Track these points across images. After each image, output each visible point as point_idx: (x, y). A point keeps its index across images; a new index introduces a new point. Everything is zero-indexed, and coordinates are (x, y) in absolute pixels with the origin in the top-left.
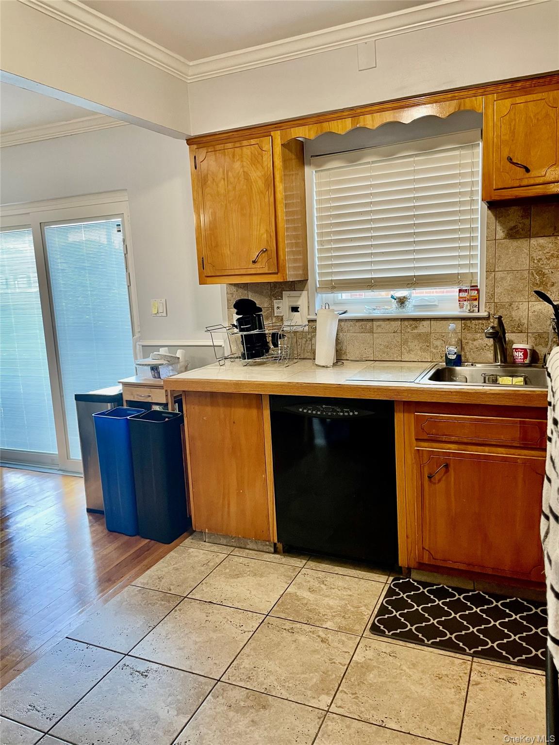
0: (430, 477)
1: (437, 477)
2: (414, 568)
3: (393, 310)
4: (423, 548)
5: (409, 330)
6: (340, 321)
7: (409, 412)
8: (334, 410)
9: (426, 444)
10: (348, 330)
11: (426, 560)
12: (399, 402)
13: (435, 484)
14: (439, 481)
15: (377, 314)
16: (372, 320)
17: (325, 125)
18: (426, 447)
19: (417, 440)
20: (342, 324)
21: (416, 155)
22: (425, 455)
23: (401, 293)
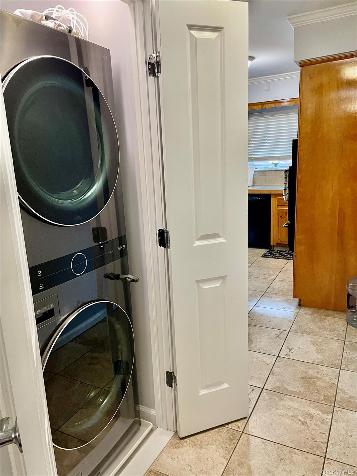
0: (281, 217)
1: (283, 217)
2: (275, 246)
3: (273, 168)
4: (278, 239)
5: (278, 174)
6: (255, 171)
7: (276, 197)
8: (252, 198)
9: (280, 207)
10: (257, 175)
11: (279, 242)
12: (272, 194)
13: (282, 219)
14: (284, 218)
15: (267, 169)
16: (265, 171)
17: (253, 107)
18: (280, 208)
19: (278, 206)
20: (255, 172)
21: (282, 115)
22: (280, 210)
23: (276, 162)
